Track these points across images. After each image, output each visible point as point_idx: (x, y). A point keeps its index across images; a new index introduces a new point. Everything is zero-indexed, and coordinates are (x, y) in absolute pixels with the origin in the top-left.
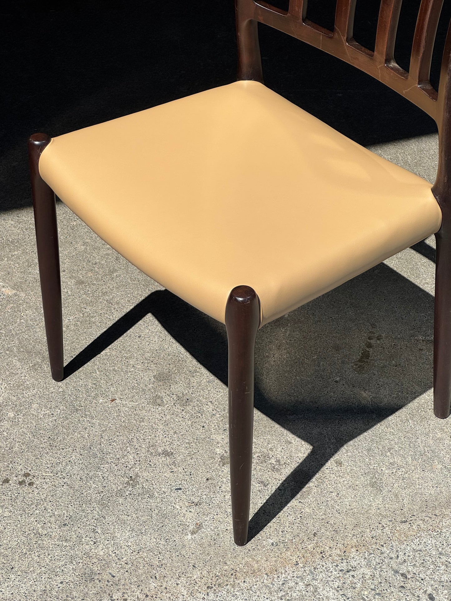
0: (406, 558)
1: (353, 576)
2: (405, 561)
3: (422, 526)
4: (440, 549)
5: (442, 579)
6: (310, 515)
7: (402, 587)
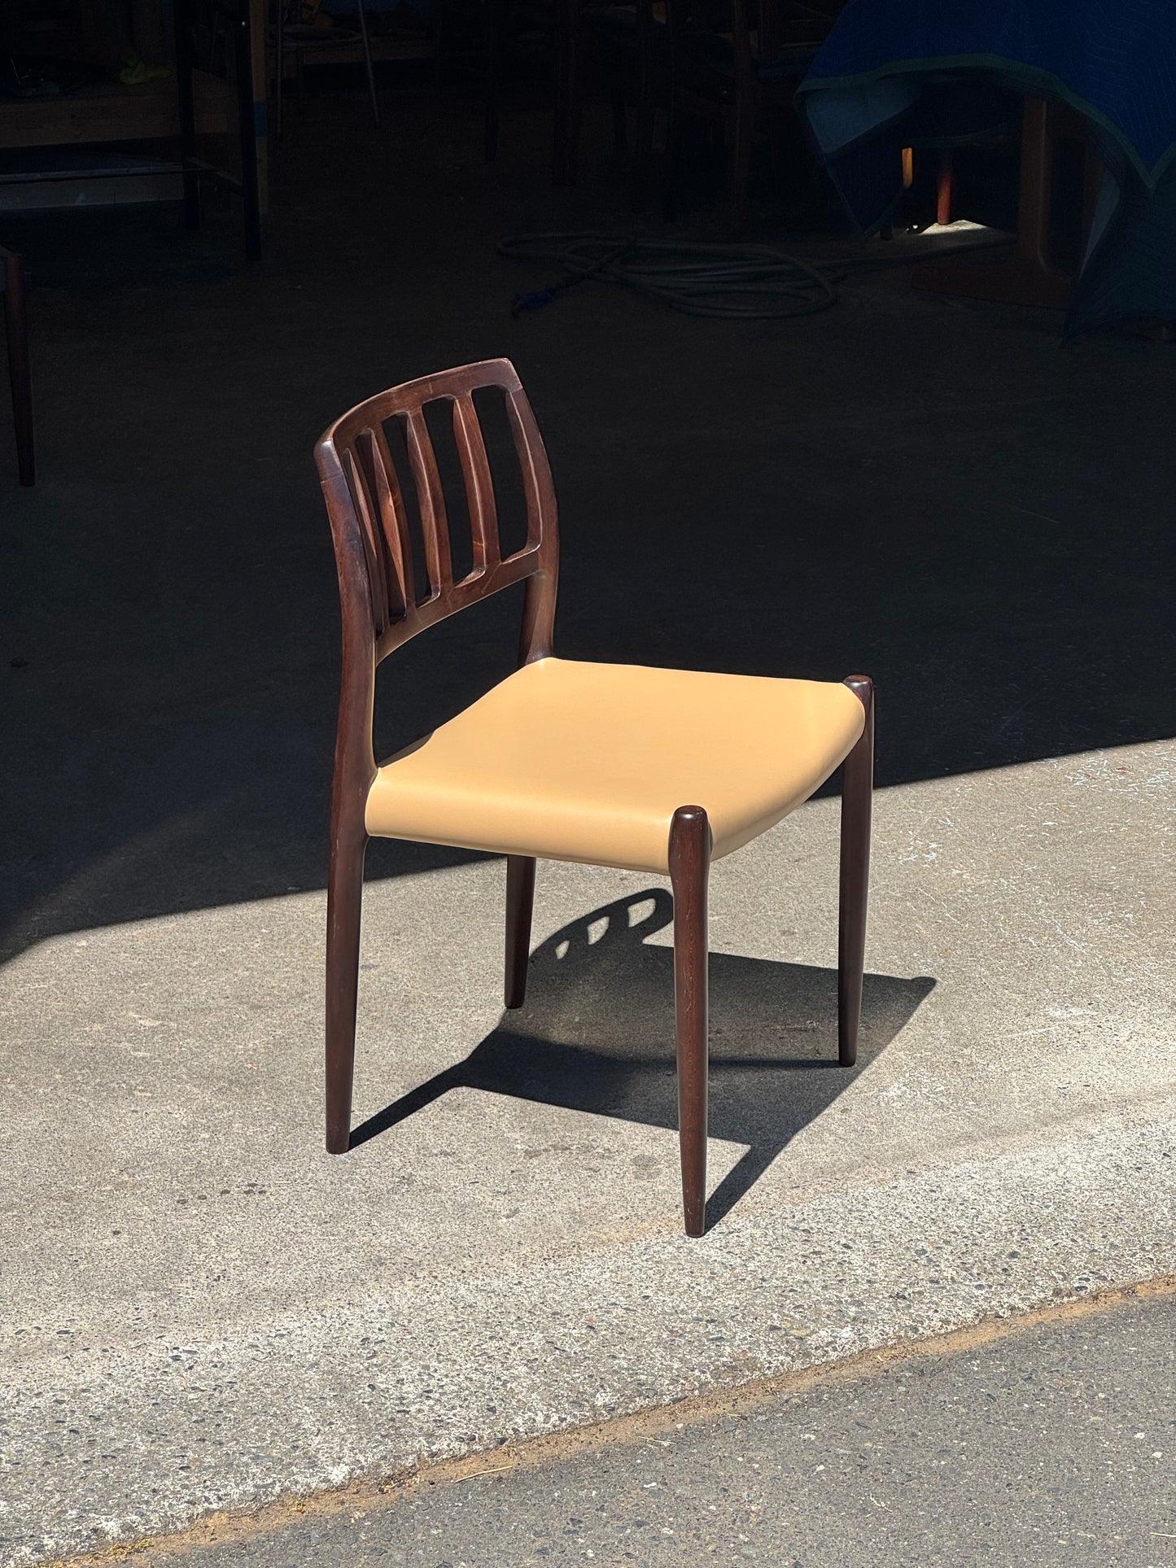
0: (805, 1217)
1: (737, 1236)
2: (804, 1219)
3: (821, 1189)
4: (849, 1207)
5: (858, 1231)
6: (665, 1192)
7: (806, 1240)
